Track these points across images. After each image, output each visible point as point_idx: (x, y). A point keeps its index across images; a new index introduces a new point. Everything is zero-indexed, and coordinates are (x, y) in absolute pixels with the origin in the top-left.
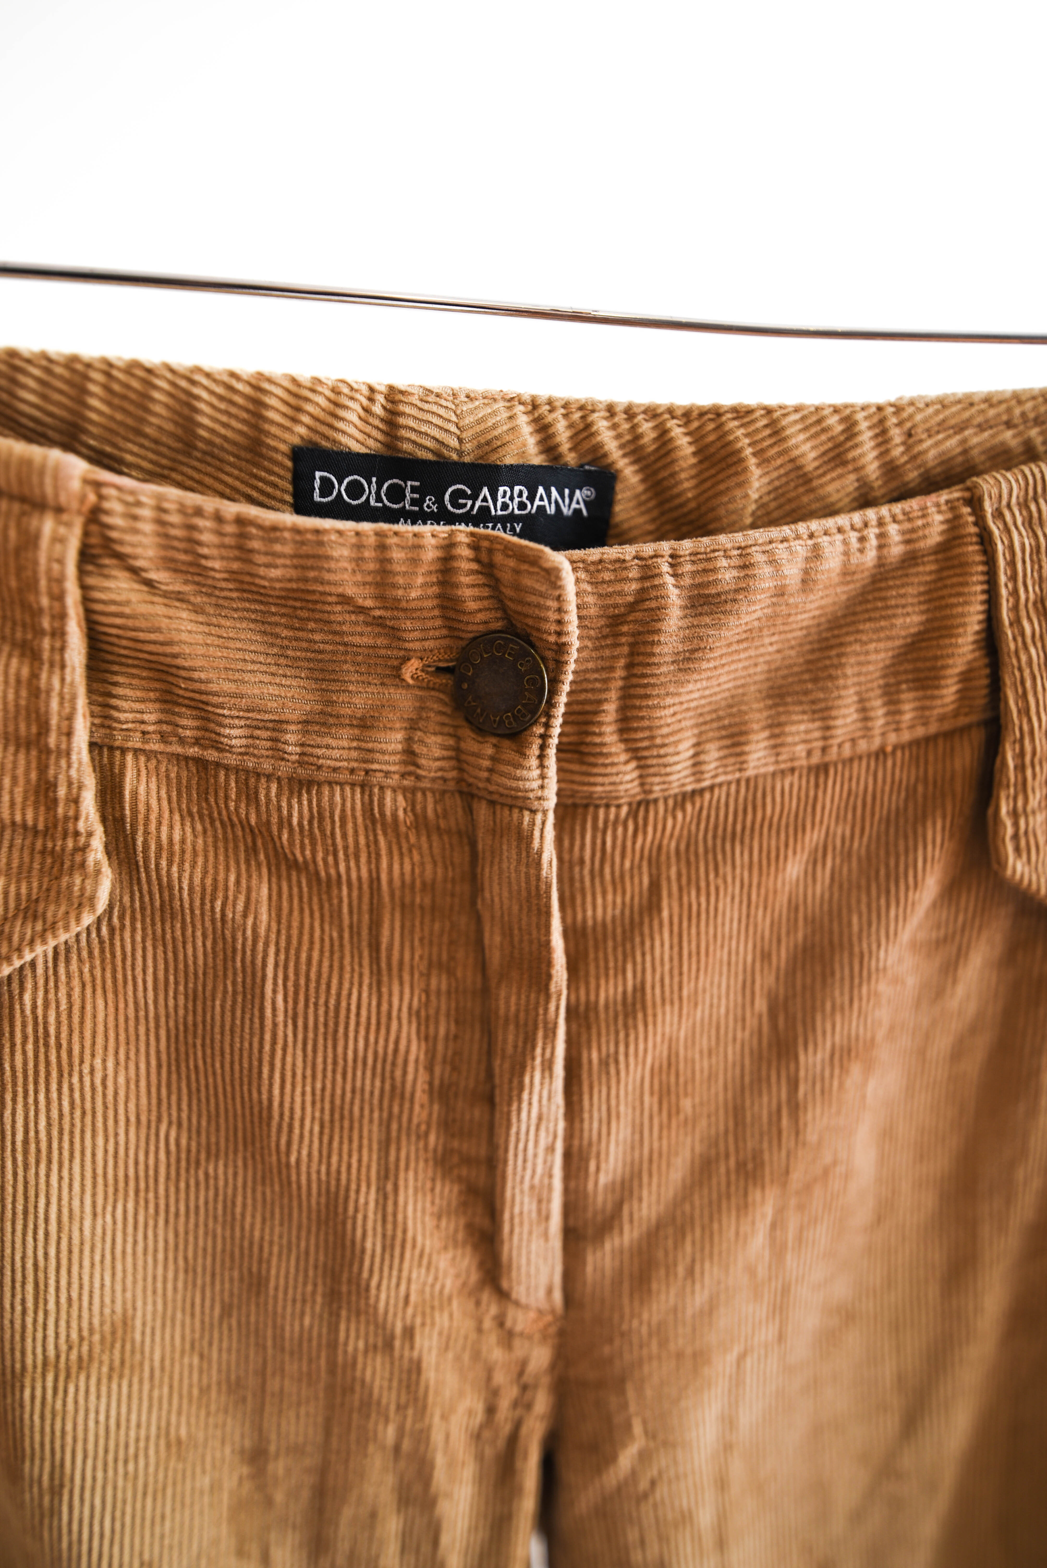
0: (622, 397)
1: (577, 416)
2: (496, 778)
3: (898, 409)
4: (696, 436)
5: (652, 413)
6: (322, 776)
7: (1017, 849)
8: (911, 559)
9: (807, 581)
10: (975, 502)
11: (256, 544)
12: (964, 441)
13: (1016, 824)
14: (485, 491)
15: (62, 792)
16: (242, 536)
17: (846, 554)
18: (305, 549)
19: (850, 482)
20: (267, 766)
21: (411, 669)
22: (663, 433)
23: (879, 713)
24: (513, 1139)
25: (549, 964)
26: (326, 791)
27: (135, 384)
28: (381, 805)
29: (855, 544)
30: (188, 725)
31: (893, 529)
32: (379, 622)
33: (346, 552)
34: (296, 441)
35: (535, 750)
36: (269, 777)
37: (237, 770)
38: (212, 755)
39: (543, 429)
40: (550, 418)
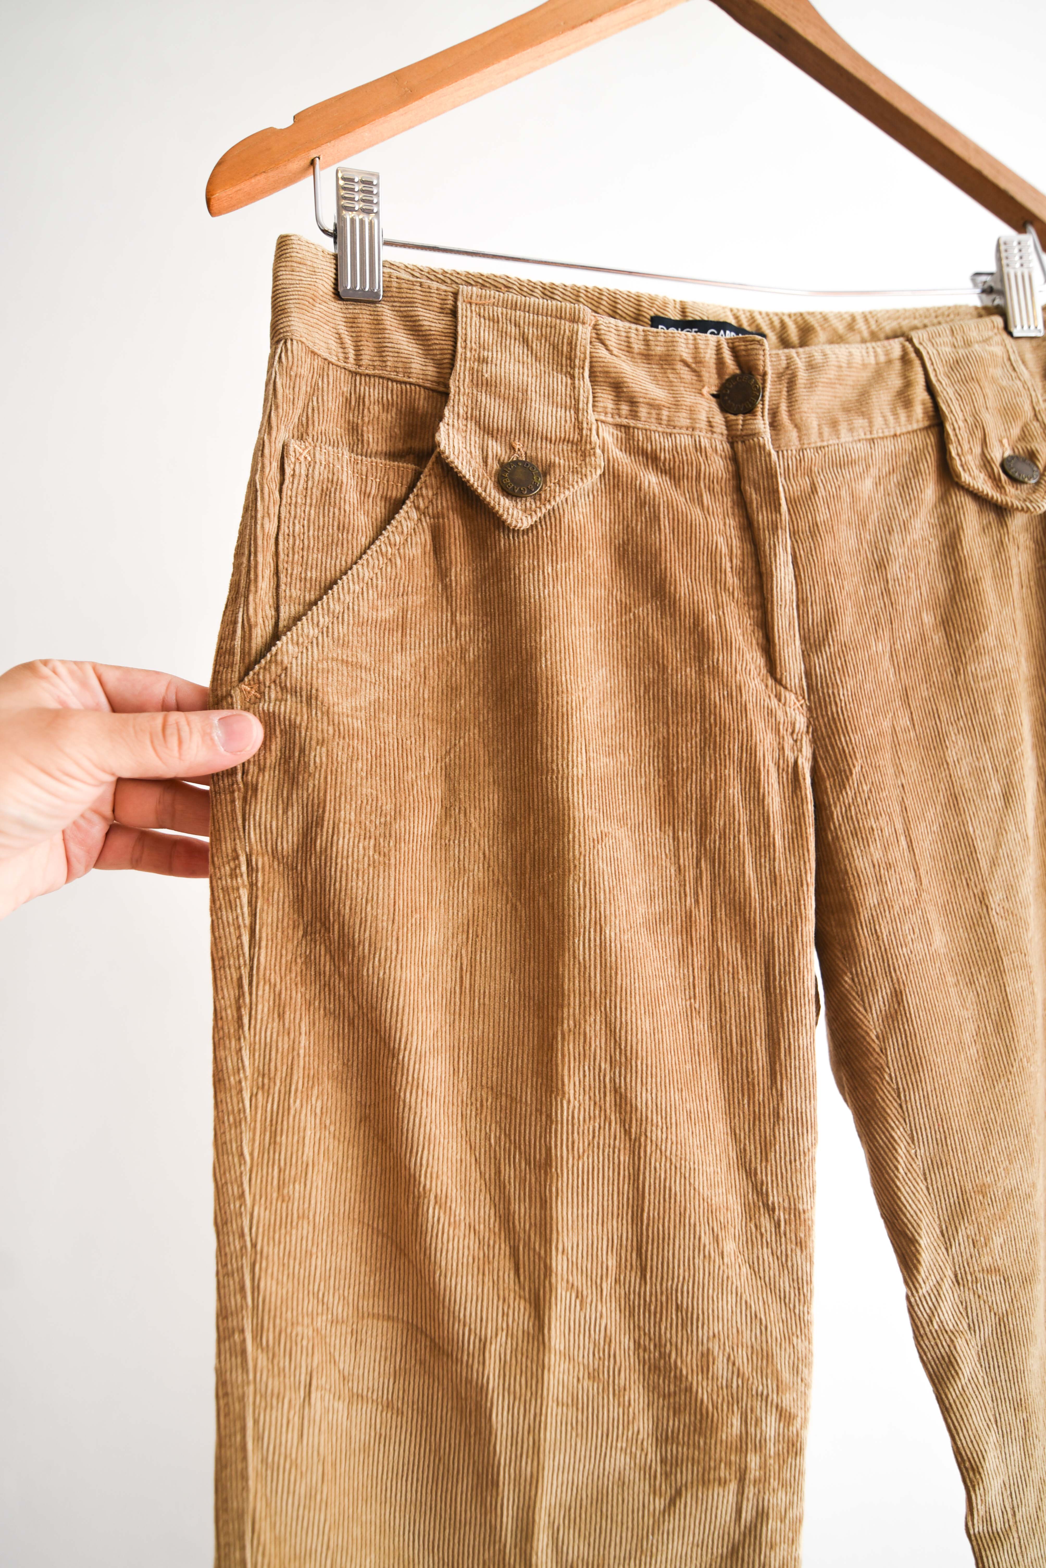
0: (764, 310)
1: (748, 314)
2: (747, 427)
3: (871, 313)
4: (796, 322)
5: (777, 314)
6: (675, 431)
7: (964, 470)
8: (889, 362)
9: (850, 365)
10: (910, 340)
11: (651, 338)
12: (899, 324)
13: (960, 459)
14: (722, 332)
15: (585, 425)
16: (646, 335)
17: (862, 356)
18: (670, 339)
19: (858, 338)
20: (653, 428)
21: (705, 391)
22: (782, 322)
23: (891, 418)
25: (779, 499)
26: (677, 436)
28: (700, 442)
29: (865, 354)
30: (625, 408)
31: (879, 350)
32: (694, 371)
33: (683, 341)
34: (652, 314)
35: (759, 413)
36: (654, 432)
37: (642, 429)
38: (632, 423)
39: (737, 318)
40: (738, 314)
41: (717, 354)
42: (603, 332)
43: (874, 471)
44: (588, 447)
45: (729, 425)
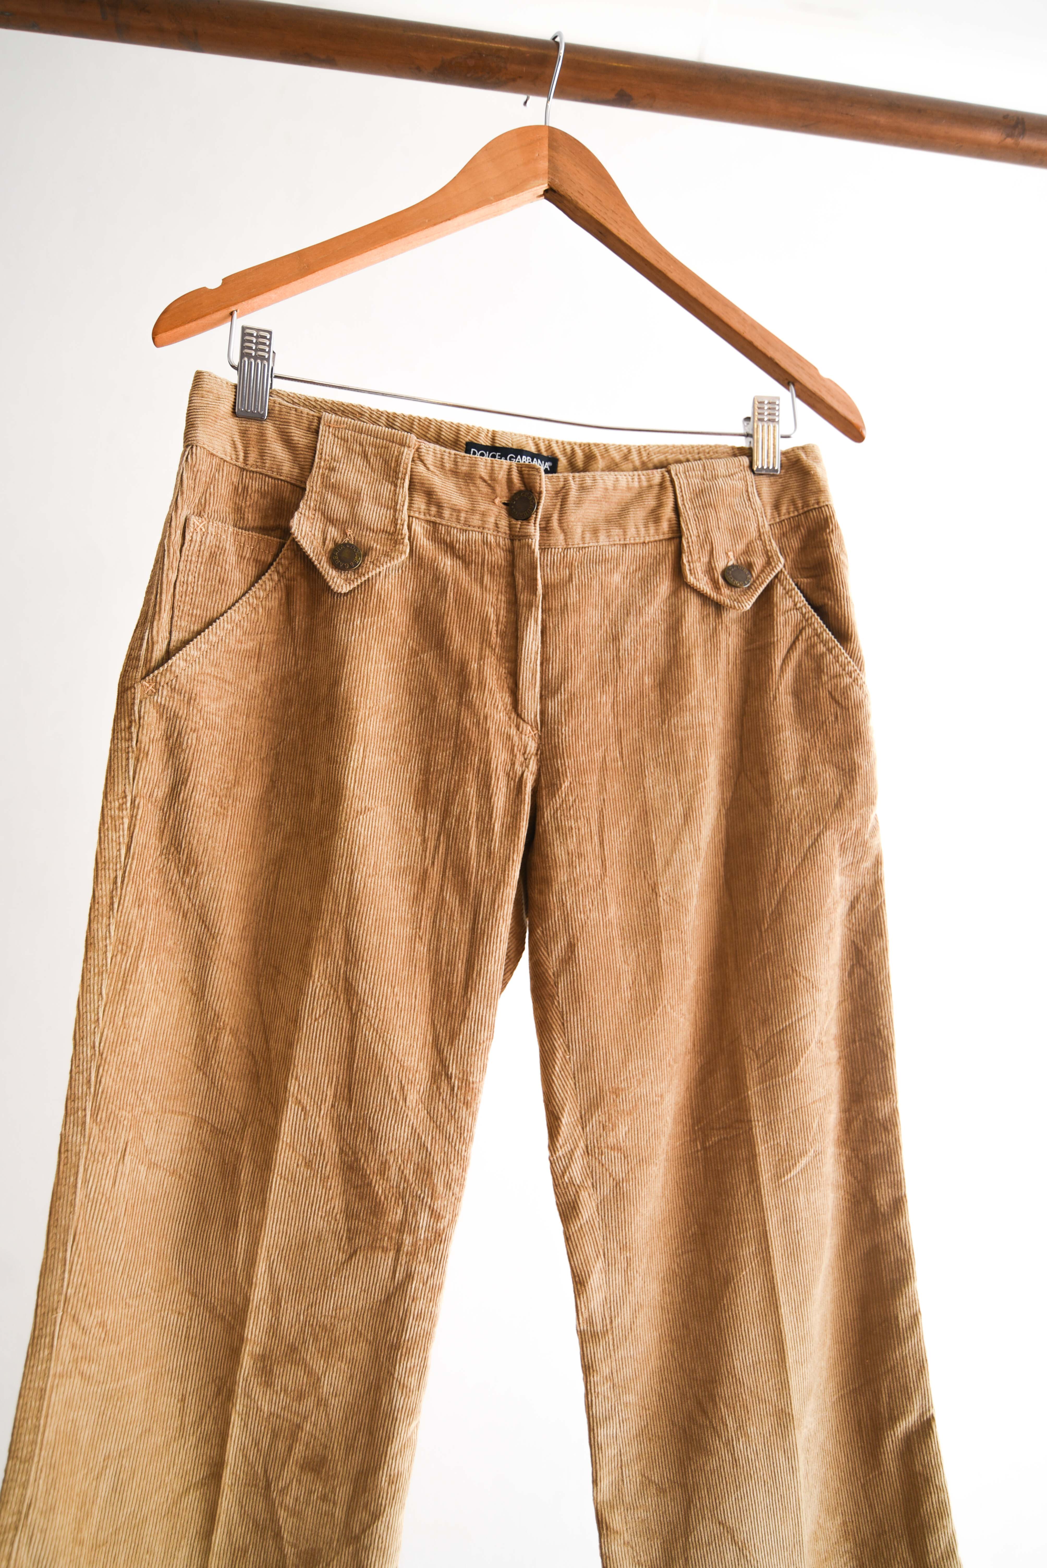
0: (560, 439)
1: (547, 442)
2: (522, 530)
3: (645, 447)
4: (583, 451)
5: (570, 444)
6: (470, 528)
7: (691, 573)
8: (650, 487)
9: (615, 488)
10: (669, 472)
11: (459, 460)
12: (666, 457)
13: (689, 565)
14: (519, 457)
15: (399, 522)
16: (456, 458)
17: (628, 481)
18: (472, 462)
19: (630, 466)
20: (454, 525)
21: (497, 501)
22: (573, 450)
23: (642, 530)
24: (524, 645)
25: (536, 585)
26: (471, 532)
27: (426, 423)
28: (487, 538)
29: (630, 480)
30: (434, 509)
31: (643, 478)
32: (489, 485)
33: (483, 464)
34: (467, 440)
35: (533, 521)
36: (454, 528)
37: (445, 525)
38: (438, 520)
39: (537, 445)
40: (538, 442)
41: (508, 475)
42: (422, 454)
43: (623, 568)
44: (400, 537)
45: (510, 527)
